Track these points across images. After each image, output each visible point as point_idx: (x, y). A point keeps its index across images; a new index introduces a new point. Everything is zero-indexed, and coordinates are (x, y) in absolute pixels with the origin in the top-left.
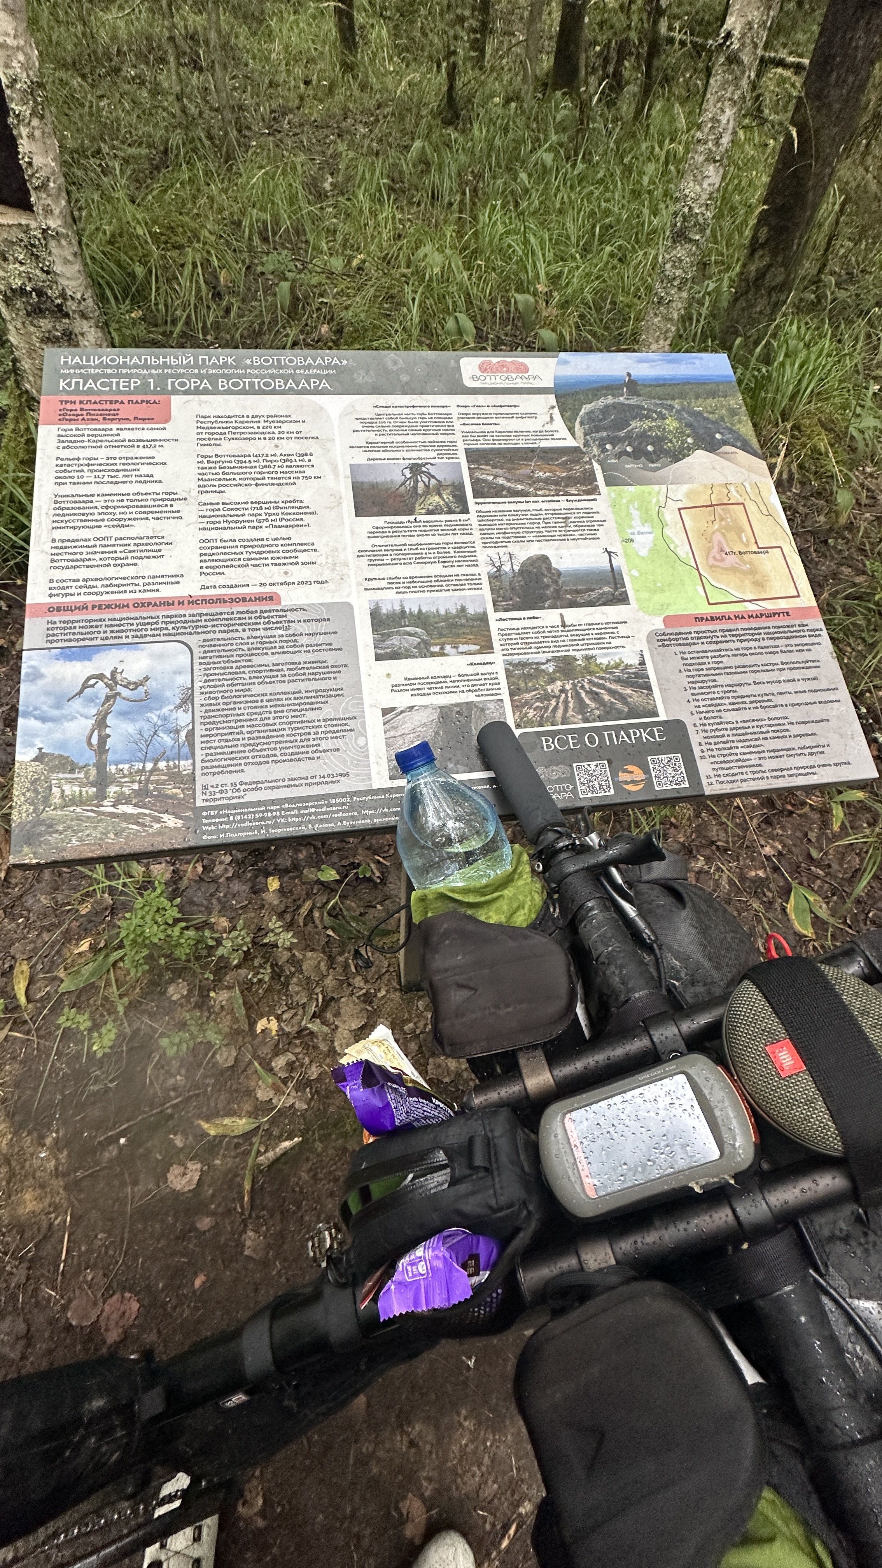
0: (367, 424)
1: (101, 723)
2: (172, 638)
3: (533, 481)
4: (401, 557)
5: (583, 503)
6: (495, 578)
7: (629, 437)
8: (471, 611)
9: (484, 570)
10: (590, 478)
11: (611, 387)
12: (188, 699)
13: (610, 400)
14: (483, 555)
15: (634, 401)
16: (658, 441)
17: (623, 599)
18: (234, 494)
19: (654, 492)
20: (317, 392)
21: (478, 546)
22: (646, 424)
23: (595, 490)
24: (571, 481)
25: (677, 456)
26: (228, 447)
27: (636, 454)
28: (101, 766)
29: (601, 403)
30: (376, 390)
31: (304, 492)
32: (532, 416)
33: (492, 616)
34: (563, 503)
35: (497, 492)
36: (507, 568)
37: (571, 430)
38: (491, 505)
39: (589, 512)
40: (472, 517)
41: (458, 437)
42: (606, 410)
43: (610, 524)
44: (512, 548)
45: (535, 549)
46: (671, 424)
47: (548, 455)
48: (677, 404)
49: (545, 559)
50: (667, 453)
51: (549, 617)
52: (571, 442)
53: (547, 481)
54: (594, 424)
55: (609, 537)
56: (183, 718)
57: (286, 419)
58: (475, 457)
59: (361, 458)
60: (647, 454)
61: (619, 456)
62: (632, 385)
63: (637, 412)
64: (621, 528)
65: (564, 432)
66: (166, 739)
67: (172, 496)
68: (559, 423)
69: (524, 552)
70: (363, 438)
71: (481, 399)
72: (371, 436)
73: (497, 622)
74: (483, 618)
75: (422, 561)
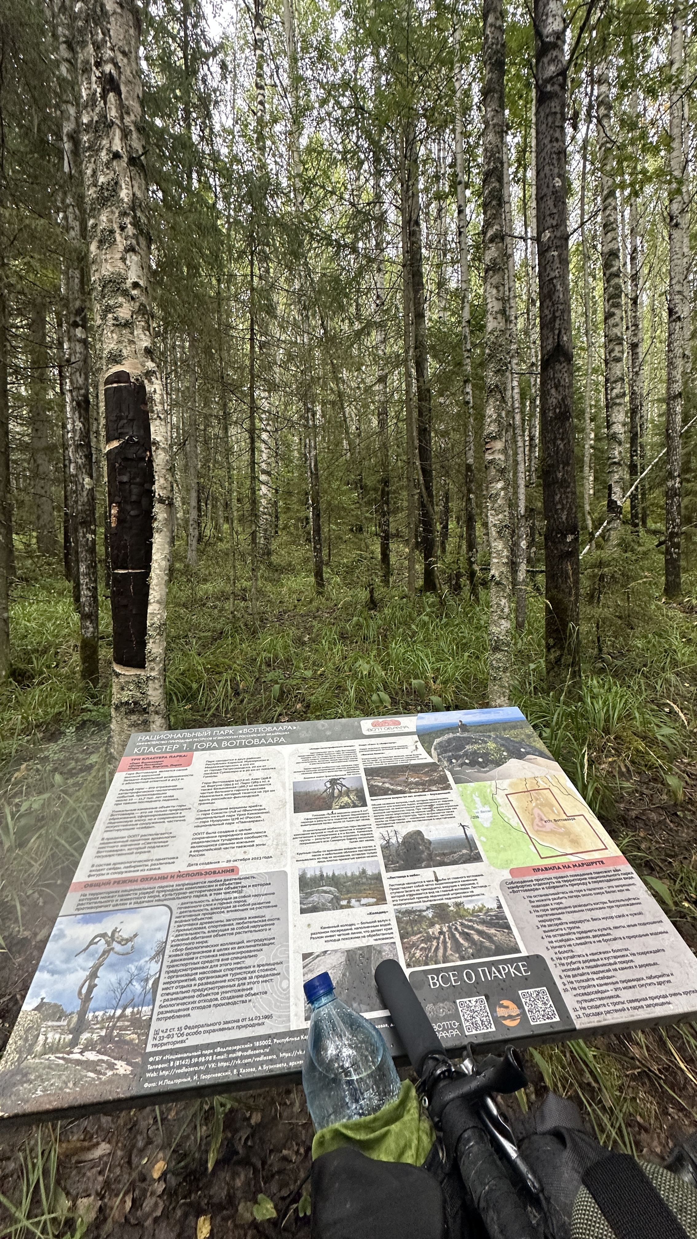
0: (305, 759)
1: (93, 975)
2: (160, 902)
3: (408, 784)
4: (322, 837)
5: (441, 795)
6: (386, 848)
7: (466, 755)
8: (369, 873)
9: (378, 843)
10: (444, 779)
11: (450, 729)
12: (161, 951)
13: (451, 735)
14: (377, 833)
15: (466, 735)
16: (485, 755)
17: (477, 858)
18: (220, 804)
19: (488, 786)
20: (277, 744)
21: (374, 827)
22: (476, 747)
23: (448, 787)
24: (433, 782)
25: (499, 763)
26: (221, 777)
27: (473, 764)
28: (82, 1013)
29: (446, 737)
30: (311, 741)
31: (262, 800)
32: (405, 747)
33: (385, 875)
34: (428, 796)
35: (385, 792)
36: (393, 841)
37: (429, 753)
38: (382, 801)
39: (446, 800)
40: (369, 808)
41: (360, 762)
42: (449, 741)
43: (462, 807)
44: (396, 827)
45: (412, 827)
46: (491, 745)
47: (416, 769)
48: (492, 734)
49: (419, 833)
50: (492, 762)
51: (426, 874)
52: (429, 760)
53: (417, 784)
54: (443, 749)
55: (462, 816)
56: (154, 967)
57: (258, 759)
58: (370, 772)
59: (300, 778)
60: (479, 764)
61: (461, 765)
62: (464, 727)
63: (469, 741)
64: (469, 810)
65: (424, 754)
66: (137, 987)
67: (182, 807)
68: (421, 750)
69: (405, 829)
70: (302, 766)
71: (373, 741)
72: (307, 765)
73: (388, 880)
74: (378, 878)
75: (335, 839)
